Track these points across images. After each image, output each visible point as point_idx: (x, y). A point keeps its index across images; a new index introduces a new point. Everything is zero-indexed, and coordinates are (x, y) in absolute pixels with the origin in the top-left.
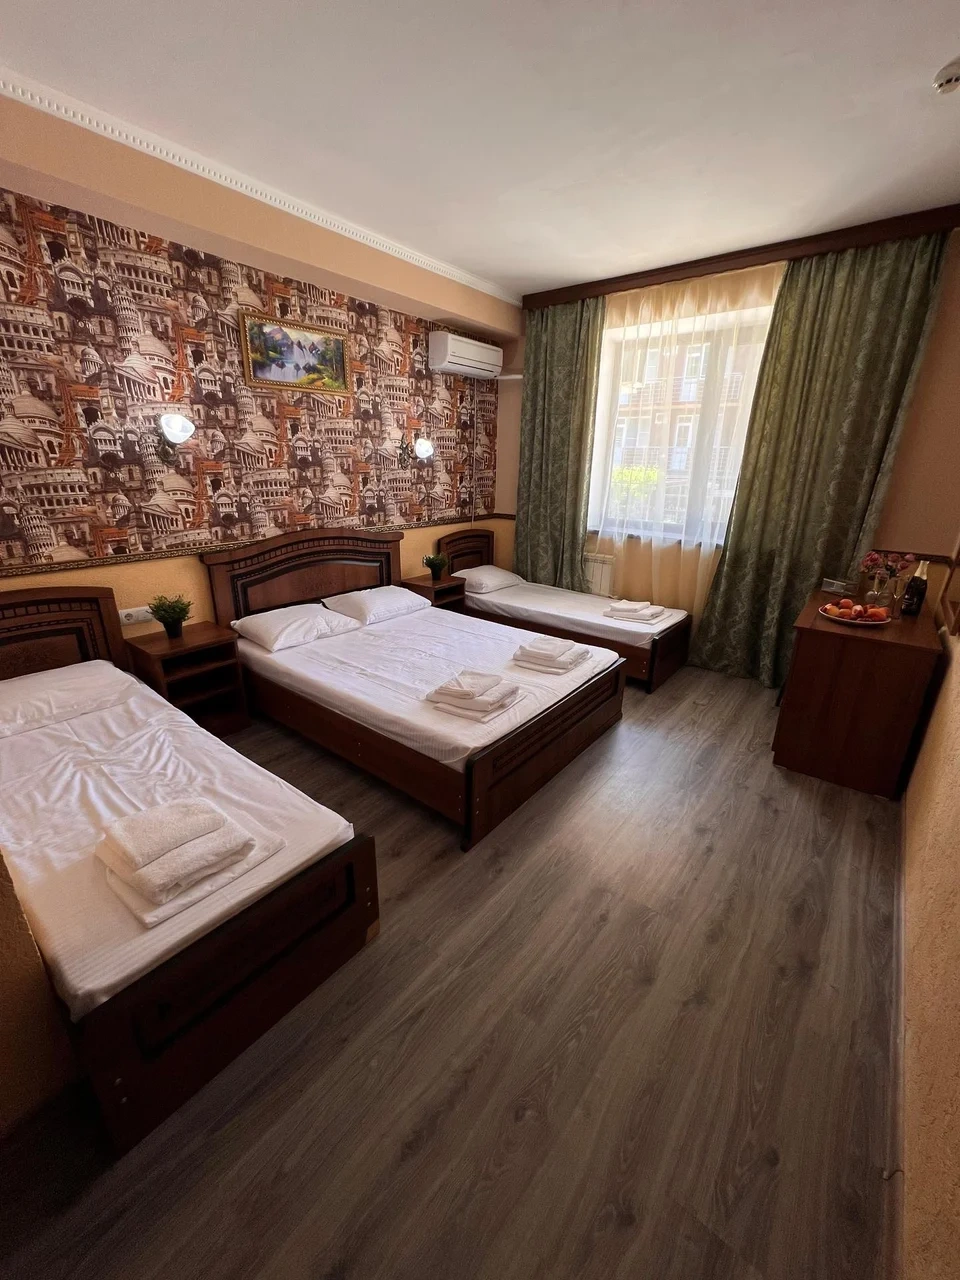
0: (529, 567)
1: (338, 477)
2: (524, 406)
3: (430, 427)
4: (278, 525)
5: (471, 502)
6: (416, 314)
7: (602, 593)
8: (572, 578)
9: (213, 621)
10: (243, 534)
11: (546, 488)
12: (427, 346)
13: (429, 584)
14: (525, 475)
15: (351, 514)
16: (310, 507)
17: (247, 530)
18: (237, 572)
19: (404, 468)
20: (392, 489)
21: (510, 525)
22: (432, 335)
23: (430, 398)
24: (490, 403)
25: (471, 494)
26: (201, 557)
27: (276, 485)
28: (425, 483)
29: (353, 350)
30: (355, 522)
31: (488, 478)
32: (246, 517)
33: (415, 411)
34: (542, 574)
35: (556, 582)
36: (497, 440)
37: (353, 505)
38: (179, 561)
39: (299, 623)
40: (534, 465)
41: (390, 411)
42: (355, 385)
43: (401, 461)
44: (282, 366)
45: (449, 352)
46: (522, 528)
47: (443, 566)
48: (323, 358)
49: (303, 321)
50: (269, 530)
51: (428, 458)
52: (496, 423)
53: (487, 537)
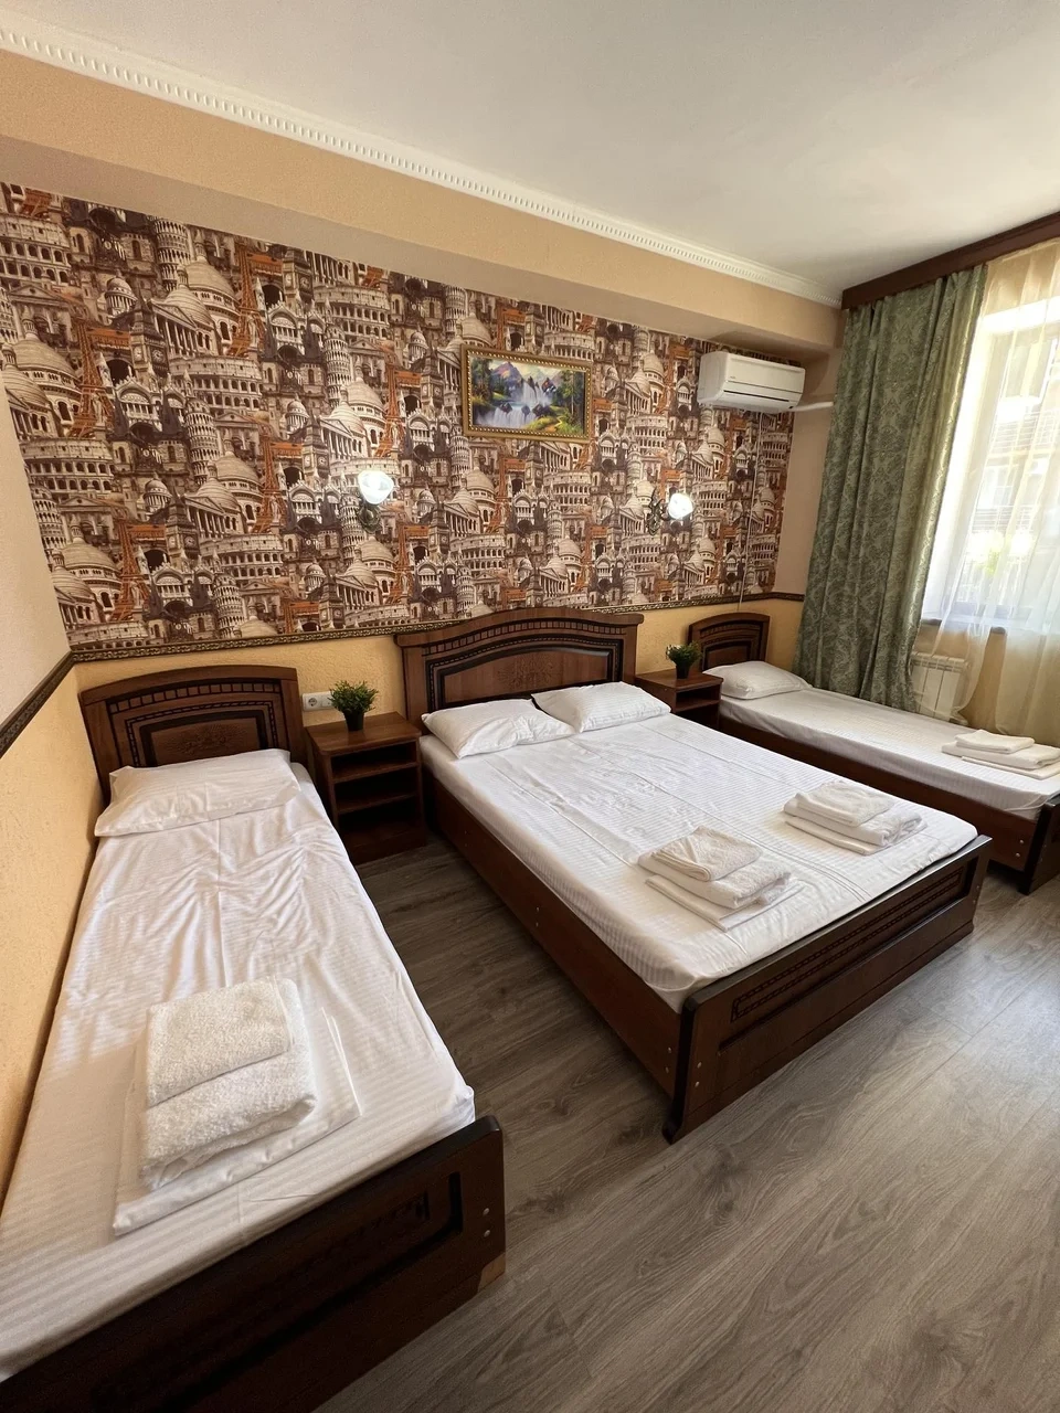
0: (819, 667)
1: (566, 545)
2: (830, 444)
3: (692, 479)
4: (489, 602)
5: (740, 577)
6: (683, 331)
7: (939, 712)
8: (888, 687)
9: (401, 712)
10: (445, 611)
11: (857, 557)
12: (697, 374)
13: (671, 683)
14: (824, 542)
15: (578, 590)
16: (527, 581)
17: (450, 608)
18: (434, 657)
19: (652, 532)
20: (634, 559)
21: (795, 608)
22: (704, 358)
23: (695, 441)
24: (779, 445)
25: (741, 566)
26: (396, 637)
27: (488, 554)
28: (679, 552)
29: (597, 385)
30: (581, 600)
31: (767, 546)
32: (451, 592)
33: (673, 459)
34: (837, 679)
35: (860, 691)
36: (786, 495)
37: (582, 579)
38: (370, 642)
39: (495, 724)
40: (839, 525)
41: (639, 460)
42: (597, 429)
43: (647, 524)
44: (507, 409)
45: (727, 377)
46: (810, 613)
47: (694, 659)
48: (559, 397)
49: (538, 353)
50: (476, 608)
51: (686, 519)
52: (786, 471)
53: (760, 624)
